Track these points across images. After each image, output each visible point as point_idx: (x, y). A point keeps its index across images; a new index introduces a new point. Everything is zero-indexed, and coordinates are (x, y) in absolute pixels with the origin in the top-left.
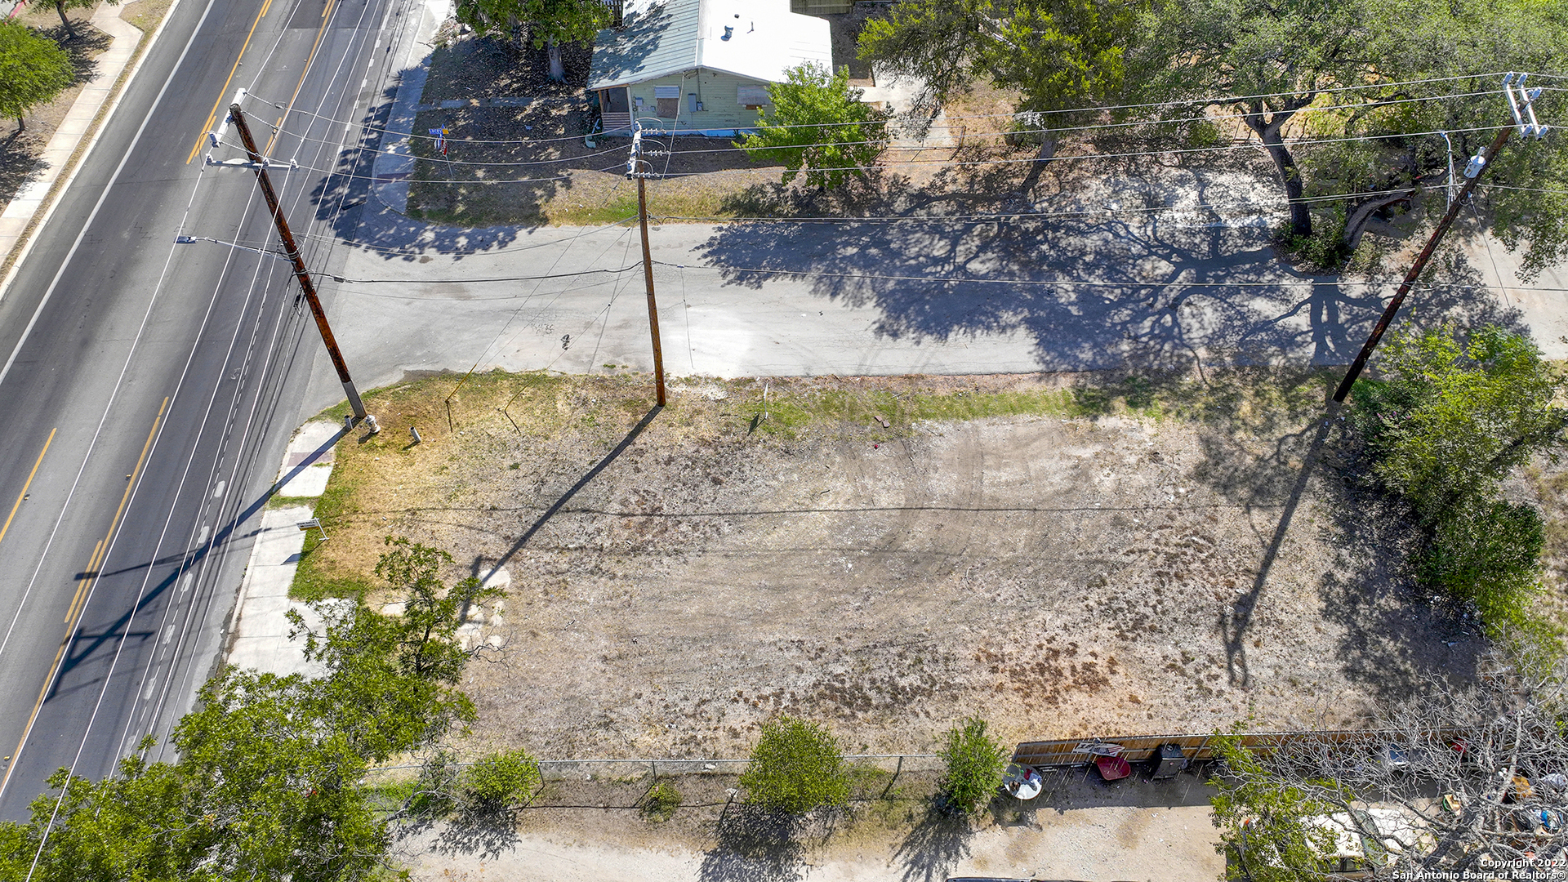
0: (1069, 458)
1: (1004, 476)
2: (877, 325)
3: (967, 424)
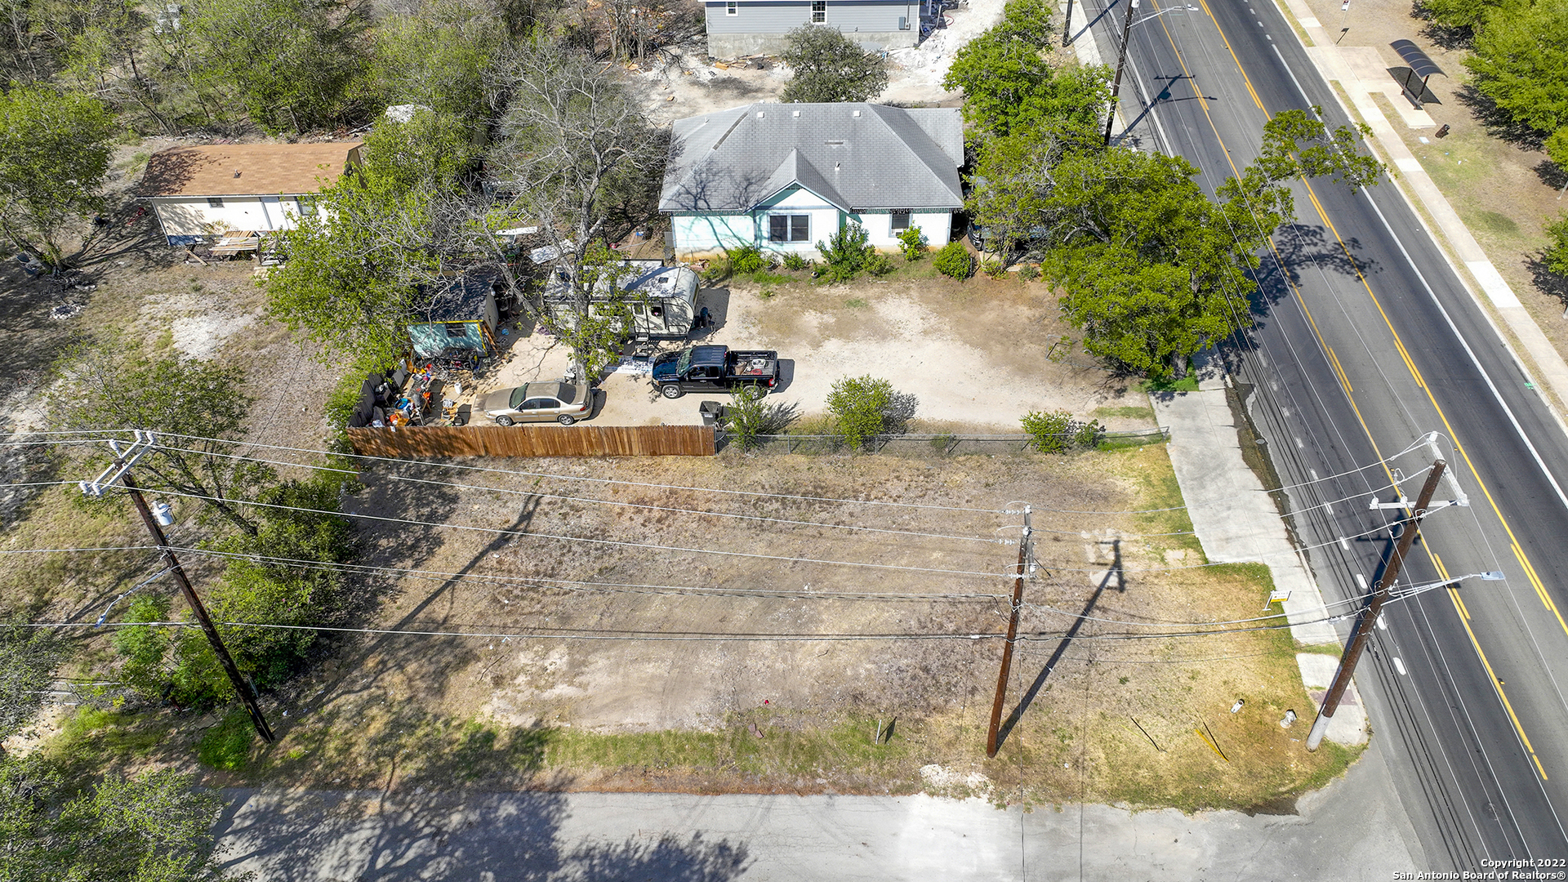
0: (580, 685)
1: (650, 669)
2: (741, 866)
3: (668, 725)
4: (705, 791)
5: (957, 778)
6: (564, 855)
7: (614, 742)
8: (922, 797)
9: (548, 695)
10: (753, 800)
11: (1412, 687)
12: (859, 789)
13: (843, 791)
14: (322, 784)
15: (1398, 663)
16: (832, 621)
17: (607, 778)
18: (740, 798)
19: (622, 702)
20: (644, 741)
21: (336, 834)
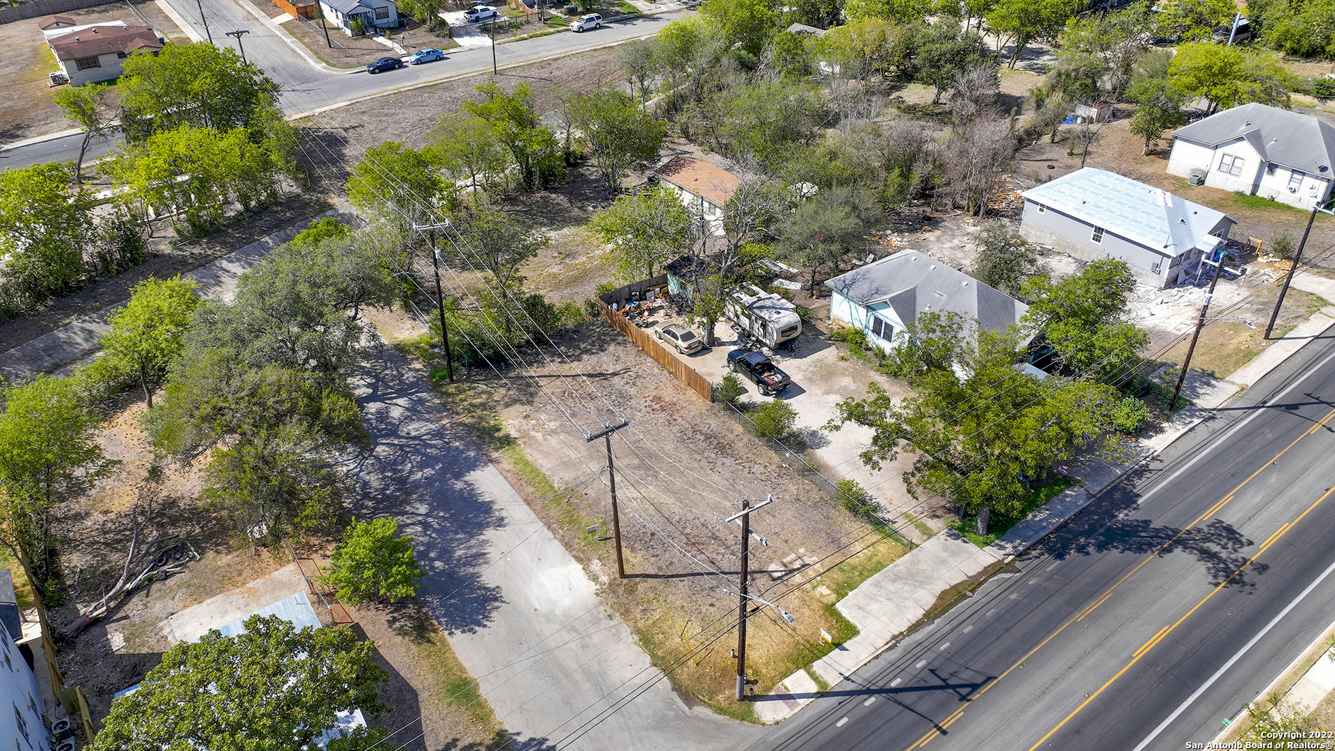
0: (545, 438)
2: (498, 528)
3: (548, 473)
4: (525, 500)
5: (599, 573)
6: (465, 479)
7: (527, 463)
8: (580, 567)
9: (533, 433)
10: (533, 516)
11: (831, 733)
12: (567, 546)
13: (561, 541)
14: (444, 405)
15: (845, 720)
16: (651, 491)
17: (509, 471)
18: (531, 512)
19: (547, 455)
20: (534, 470)
21: (427, 420)
